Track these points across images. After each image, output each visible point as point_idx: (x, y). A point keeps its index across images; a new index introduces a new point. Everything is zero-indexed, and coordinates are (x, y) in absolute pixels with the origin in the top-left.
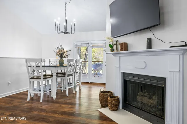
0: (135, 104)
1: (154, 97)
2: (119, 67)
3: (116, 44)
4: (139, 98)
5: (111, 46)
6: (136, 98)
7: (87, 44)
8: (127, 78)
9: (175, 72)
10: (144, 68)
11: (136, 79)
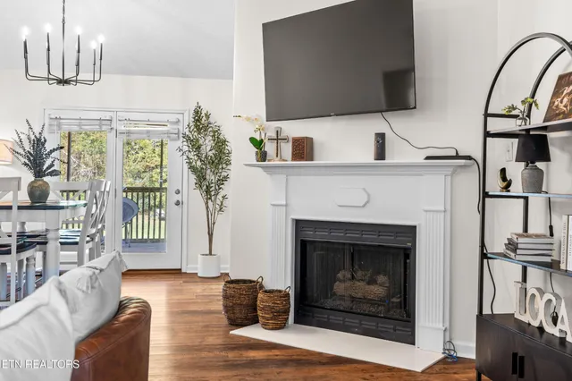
0: (329, 303)
1: (381, 279)
2: (286, 205)
3: (277, 139)
4: (339, 288)
5: (258, 144)
6: (332, 289)
7: (104, 122)
8: (310, 235)
9: (437, 211)
10: (364, 206)
11: (337, 237)
